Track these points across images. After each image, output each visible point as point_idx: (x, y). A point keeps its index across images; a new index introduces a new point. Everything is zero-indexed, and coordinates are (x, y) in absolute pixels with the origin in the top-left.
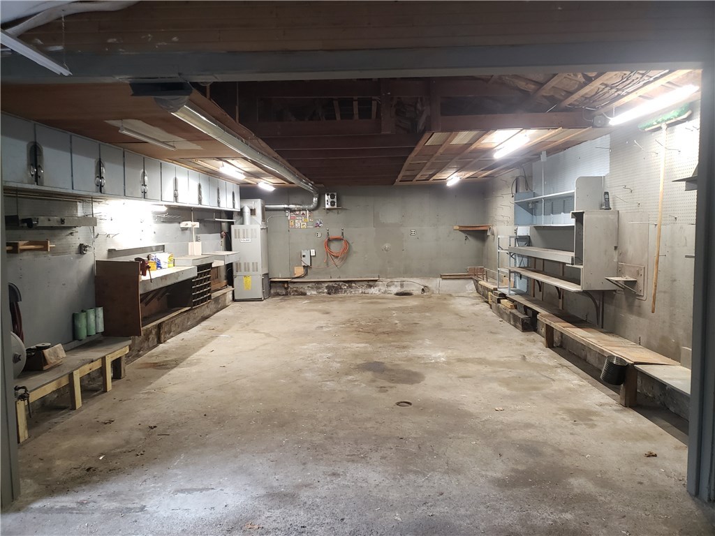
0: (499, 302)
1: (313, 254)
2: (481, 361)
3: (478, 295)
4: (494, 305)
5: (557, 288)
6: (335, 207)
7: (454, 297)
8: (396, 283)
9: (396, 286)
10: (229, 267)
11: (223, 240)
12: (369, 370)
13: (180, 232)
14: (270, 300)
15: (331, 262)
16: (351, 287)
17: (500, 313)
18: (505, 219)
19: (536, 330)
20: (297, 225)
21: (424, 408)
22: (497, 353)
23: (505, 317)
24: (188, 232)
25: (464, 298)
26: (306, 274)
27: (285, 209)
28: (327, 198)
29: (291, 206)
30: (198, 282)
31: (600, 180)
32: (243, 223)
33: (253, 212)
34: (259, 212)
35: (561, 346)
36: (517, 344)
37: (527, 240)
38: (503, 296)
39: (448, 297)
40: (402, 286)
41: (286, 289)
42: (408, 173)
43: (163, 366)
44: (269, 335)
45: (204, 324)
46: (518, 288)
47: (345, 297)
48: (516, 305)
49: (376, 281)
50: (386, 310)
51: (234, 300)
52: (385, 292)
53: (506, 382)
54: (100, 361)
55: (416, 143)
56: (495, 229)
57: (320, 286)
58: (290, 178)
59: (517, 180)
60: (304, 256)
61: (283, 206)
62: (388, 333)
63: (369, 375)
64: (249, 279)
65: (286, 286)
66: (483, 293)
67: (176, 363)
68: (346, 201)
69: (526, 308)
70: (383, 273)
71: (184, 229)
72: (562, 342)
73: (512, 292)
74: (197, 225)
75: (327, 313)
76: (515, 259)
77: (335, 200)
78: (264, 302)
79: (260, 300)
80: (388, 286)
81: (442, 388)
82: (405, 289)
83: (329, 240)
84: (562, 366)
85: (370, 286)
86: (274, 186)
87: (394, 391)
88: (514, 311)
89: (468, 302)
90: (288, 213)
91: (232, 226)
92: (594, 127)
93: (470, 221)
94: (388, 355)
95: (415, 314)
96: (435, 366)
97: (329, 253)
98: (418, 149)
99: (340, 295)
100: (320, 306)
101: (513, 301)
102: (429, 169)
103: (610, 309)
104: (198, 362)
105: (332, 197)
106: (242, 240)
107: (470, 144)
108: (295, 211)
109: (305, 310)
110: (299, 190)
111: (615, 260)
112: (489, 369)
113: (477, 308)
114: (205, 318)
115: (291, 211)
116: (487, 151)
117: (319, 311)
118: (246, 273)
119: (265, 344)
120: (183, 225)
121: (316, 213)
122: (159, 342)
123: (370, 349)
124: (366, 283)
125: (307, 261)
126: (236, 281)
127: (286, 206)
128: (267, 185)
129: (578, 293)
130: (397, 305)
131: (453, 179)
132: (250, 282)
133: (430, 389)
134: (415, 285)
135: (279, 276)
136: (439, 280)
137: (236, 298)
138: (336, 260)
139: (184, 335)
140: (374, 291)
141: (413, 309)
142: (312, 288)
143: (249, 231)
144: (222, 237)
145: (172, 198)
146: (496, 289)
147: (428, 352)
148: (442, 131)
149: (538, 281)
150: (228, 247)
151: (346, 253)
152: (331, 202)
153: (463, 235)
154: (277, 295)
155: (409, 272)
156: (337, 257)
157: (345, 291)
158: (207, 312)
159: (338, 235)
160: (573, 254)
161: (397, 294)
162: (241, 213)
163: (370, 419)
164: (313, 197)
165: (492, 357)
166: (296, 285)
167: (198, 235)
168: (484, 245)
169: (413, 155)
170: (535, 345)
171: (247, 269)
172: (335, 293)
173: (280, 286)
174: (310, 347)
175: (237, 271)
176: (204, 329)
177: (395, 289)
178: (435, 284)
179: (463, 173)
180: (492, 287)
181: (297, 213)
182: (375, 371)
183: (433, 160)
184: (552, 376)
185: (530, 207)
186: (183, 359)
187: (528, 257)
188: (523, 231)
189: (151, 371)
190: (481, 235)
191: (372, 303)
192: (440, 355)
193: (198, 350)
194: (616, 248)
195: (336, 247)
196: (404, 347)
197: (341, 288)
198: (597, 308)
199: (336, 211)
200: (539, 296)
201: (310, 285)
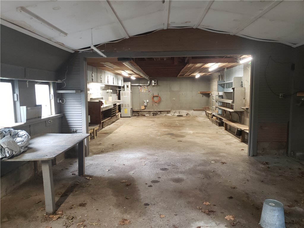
0: (212, 117)
1: (148, 101)
2: (203, 133)
3: (206, 116)
4: (211, 119)
5: (229, 112)
6: (156, 85)
7: (198, 117)
8: (177, 112)
9: (177, 113)
10: (119, 106)
11: (117, 96)
12: (169, 135)
13: (106, 93)
14: (133, 117)
15: (154, 105)
16: (161, 113)
17: (213, 121)
18: (216, 89)
19: (223, 126)
20: (142, 91)
21: (185, 142)
22: (209, 131)
23: (214, 122)
24: (108, 93)
25: (202, 117)
26: (145, 109)
27: (138, 86)
28: (153, 81)
29: (141, 85)
30: (113, 110)
31: (241, 78)
32: (124, 90)
33: (128, 86)
34: (130, 86)
35: (230, 130)
36: (216, 129)
37: (221, 97)
38: (214, 115)
39: (196, 117)
40: (179, 113)
41: (138, 114)
42: (182, 74)
43: (107, 133)
44: (136, 127)
45: (114, 123)
46: (219, 113)
47: (159, 117)
48: (217, 118)
49: (170, 111)
50: (174, 120)
51: (121, 117)
52: (173, 115)
53: (210, 138)
54: (93, 130)
55: (185, 66)
56: (212, 93)
57: (150, 113)
58: (142, 75)
59: (219, 76)
60: (145, 102)
61: (137, 84)
62: (175, 127)
63: (170, 136)
64: (126, 110)
65: (138, 112)
66: (207, 115)
67: (111, 133)
68: (160, 83)
69: (220, 119)
70: (173, 108)
71: (107, 92)
72: (230, 129)
73: (216, 114)
74: (111, 91)
75: (154, 121)
76: (218, 103)
77: (156, 82)
78: (131, 118)
79: (130, 117)
80: (174, 113)
81: (191, 138)
82: (180, 114)
83: (154, 97)
84: (228, 134)
85: (168, 113)
86: (136, 78)
87: (177, 139)
88: (217, 120)
89: (202, 118)
90: (139, 87)
91: (121, 91)
92: (237, 62)
93: (204, 90)
94: (174, 132)
95: (184, 122)
96: (190, 134)
97: (154, 102)
98: (185, 68)
99: (157, 116)
100: (151, 119)
101: (216, 117)
102: (189, 73)
103: (243, 117)
104: (117, 133)
105: (155, 81)
106: (124, 96)
107: (201, 66)
108: (142, 86)
109: (146, 120)
110: (144, 79)
111: (244, 102)
112: (206, 135)
113: (205, 120)
114: (114, 122)
115: (140, 86)
116: (207, 68)
117: (151, 121)
118: (125, 108)
119: (135, 129)
120: (107, 91)
121: (149, 86)
122: (103, 128)
123: (169, 130)
124: (166, 112)
125: (146, 104)
126: (122, 110)
127: (139, 84)
128: (133, 78)
129: (233, 112)
130: (177, 119)
131: (198, 75)
132: (126, 111)
133: (187, 138)
134: (184, 113)
135: (136, 109)
136: (193, 111)
137: (122, 116)
138: (156, 104)
139: (109, 126)
140: (169, 115)
141: (183, 120)
142: (147, 113)
143: (126, 93)
144: (117, 95)
145: (107, 82)
146: (211, 113)
147: (187, 131)
148: (192, 64)
149: (224, 110)
150: (119, 99)
151: (160, 101)
152: (155, 83)
153: (201, 95)
154: (135, 116)
155: (182, 108)
156: (156, 103)
157: (159, 115)
158: (114, 120)
159: (157, 95)
160: (232, 101)
161: (178, 116)
162: (124, 87)
163: (170, 144)
164: (148, 81)
165: (207, 132)
166: (142, 112)
167: (111, 94)
168: (209, 99)
169: (183, 69)
170: (222, 130)
171: (125, 106)
172: (156, 115)
173: (136, 113)
174: (151, 130)
175: (122, 107)
176: (114, 125)
177: (177, 114)
178: (191, 112)
179: (201, 74)
180: (210, 113)
181: (142, 87)
182: (171, 135)
183: (190, 70)
184: (224, 136)
185: (222, 86)
186: (112, 132)
187: (222, 102)
188: (221, 93)
189: (104, 135)
190: (208, 95)
191: (169, 118)
192: (191, 132)
193: (115, 130)
194: (244, 99)
195: (156, 99)
196: (180, 130)
197: (157, 114)
198: (240, 117)
199: (156, 86)
200: (225, 115)
201: (147, 112)
